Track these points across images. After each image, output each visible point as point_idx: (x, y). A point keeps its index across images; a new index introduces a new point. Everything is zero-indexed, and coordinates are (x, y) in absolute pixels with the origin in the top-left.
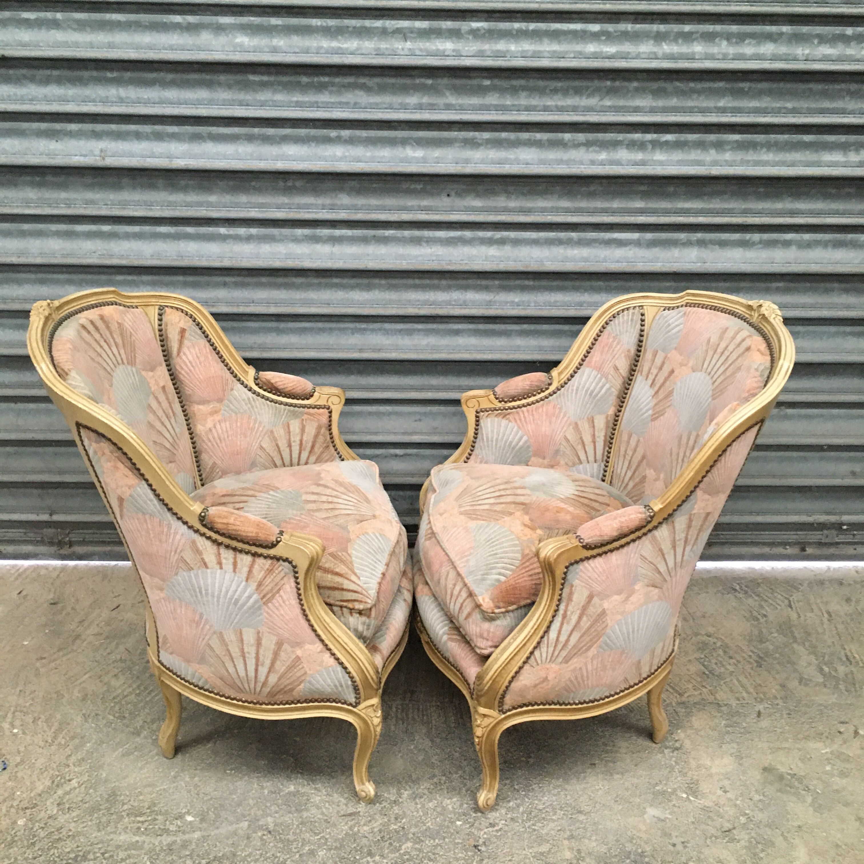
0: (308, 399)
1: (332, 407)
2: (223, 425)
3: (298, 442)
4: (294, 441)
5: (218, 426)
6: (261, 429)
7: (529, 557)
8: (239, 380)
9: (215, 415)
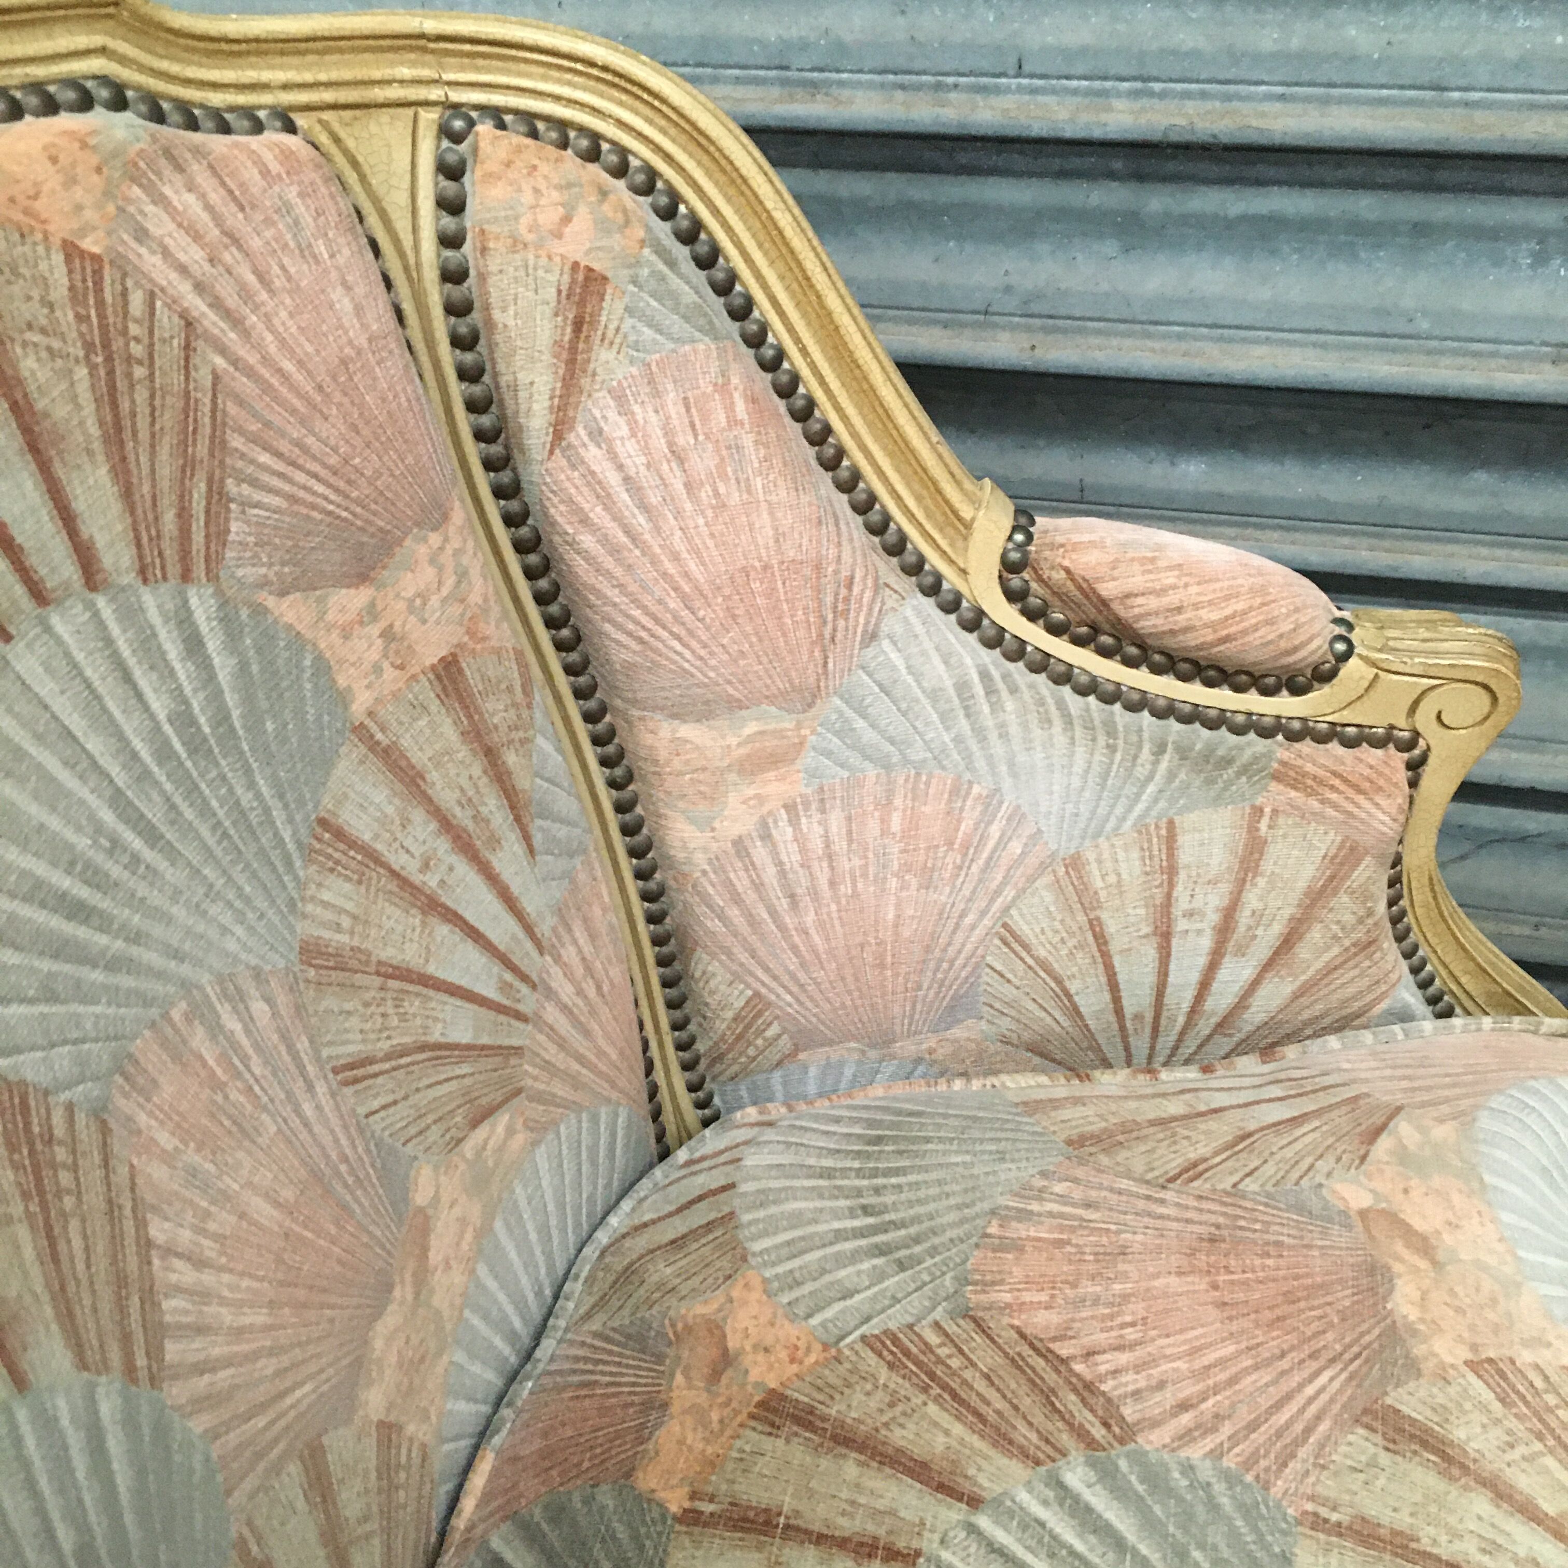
0: (1297, 690)
1: (1431, 734)
2: (811, 826)
3: (1213, 919)
4: (1190, 914)
5: (784, 832)
6: (1016, 847)
8: (915, 568)
9: (771, 775)
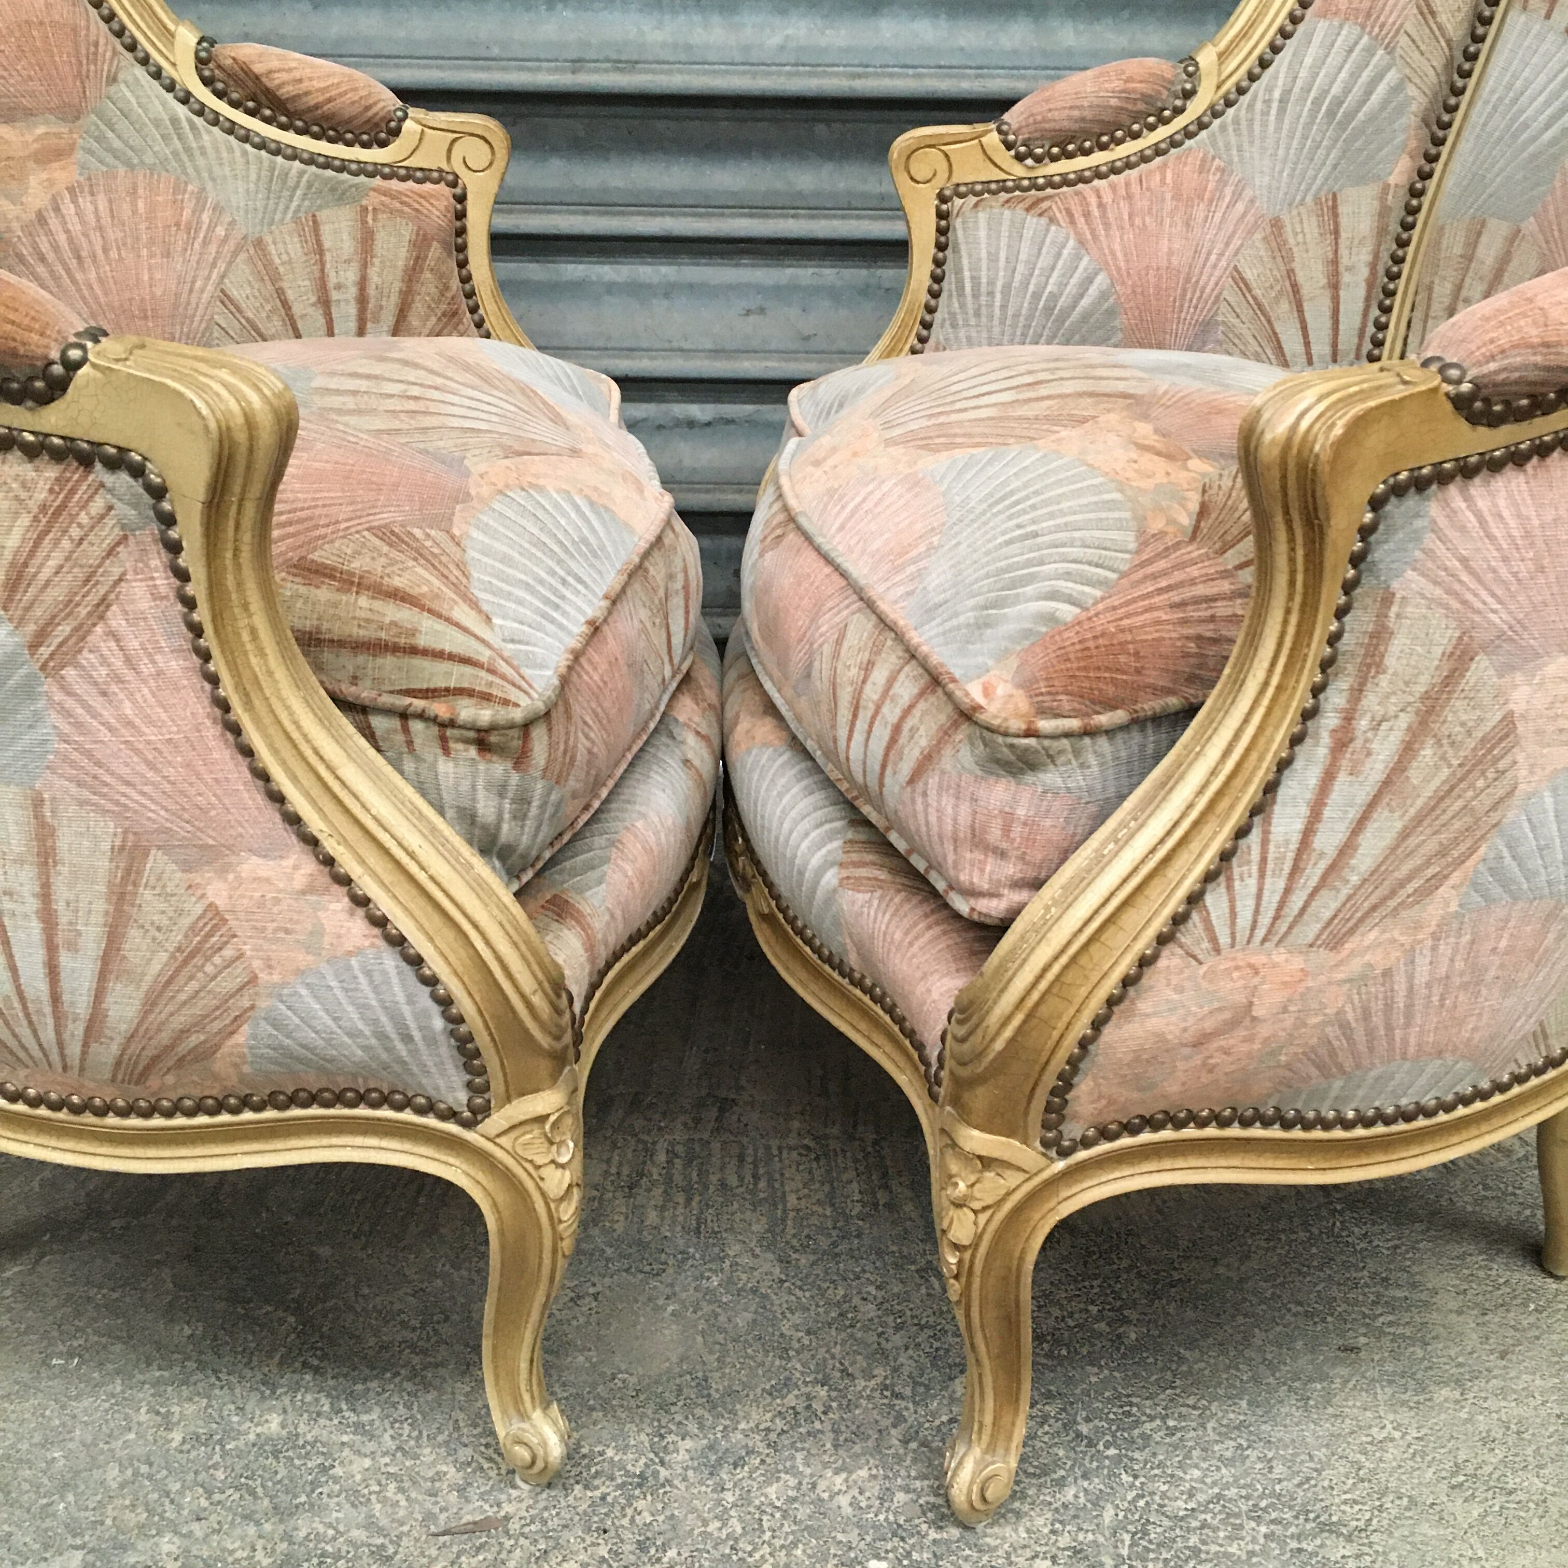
0: (383, 144)
1: (466, 177)
2: (85, 202)
3: (353, 291)
4: (339, 287)
5: (69, 209)
6: (220, 231)
7: (1169, 541)
8: (145, 61)
9: (56, 165)
